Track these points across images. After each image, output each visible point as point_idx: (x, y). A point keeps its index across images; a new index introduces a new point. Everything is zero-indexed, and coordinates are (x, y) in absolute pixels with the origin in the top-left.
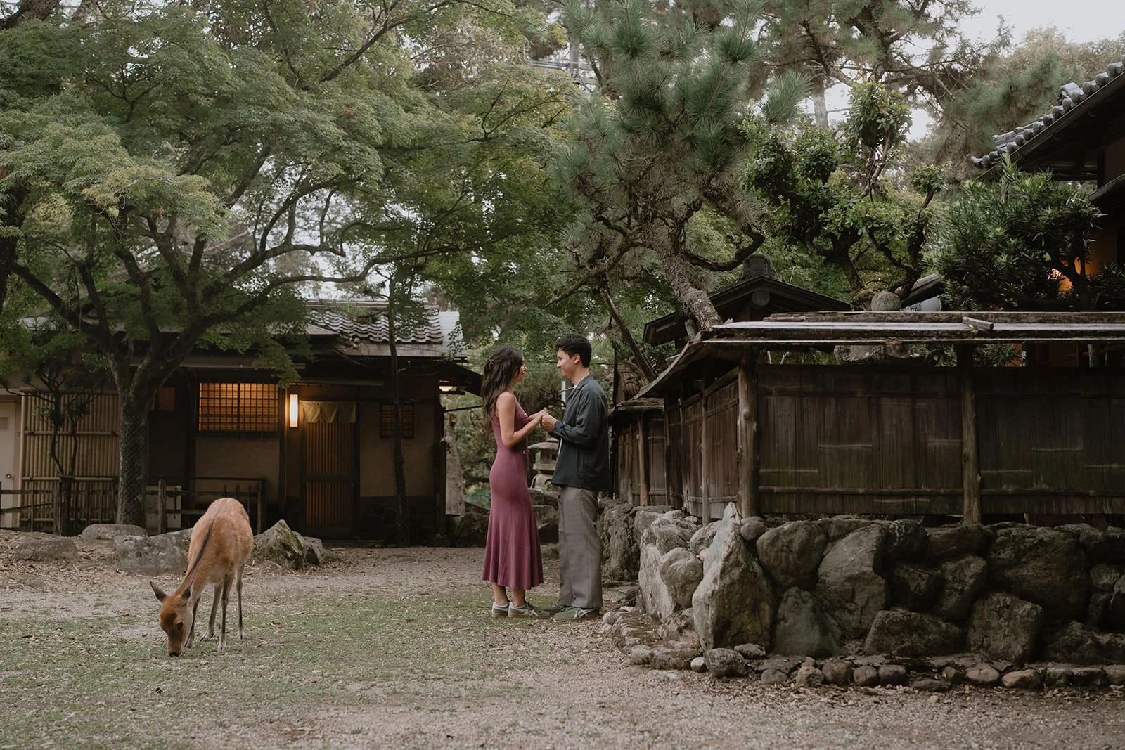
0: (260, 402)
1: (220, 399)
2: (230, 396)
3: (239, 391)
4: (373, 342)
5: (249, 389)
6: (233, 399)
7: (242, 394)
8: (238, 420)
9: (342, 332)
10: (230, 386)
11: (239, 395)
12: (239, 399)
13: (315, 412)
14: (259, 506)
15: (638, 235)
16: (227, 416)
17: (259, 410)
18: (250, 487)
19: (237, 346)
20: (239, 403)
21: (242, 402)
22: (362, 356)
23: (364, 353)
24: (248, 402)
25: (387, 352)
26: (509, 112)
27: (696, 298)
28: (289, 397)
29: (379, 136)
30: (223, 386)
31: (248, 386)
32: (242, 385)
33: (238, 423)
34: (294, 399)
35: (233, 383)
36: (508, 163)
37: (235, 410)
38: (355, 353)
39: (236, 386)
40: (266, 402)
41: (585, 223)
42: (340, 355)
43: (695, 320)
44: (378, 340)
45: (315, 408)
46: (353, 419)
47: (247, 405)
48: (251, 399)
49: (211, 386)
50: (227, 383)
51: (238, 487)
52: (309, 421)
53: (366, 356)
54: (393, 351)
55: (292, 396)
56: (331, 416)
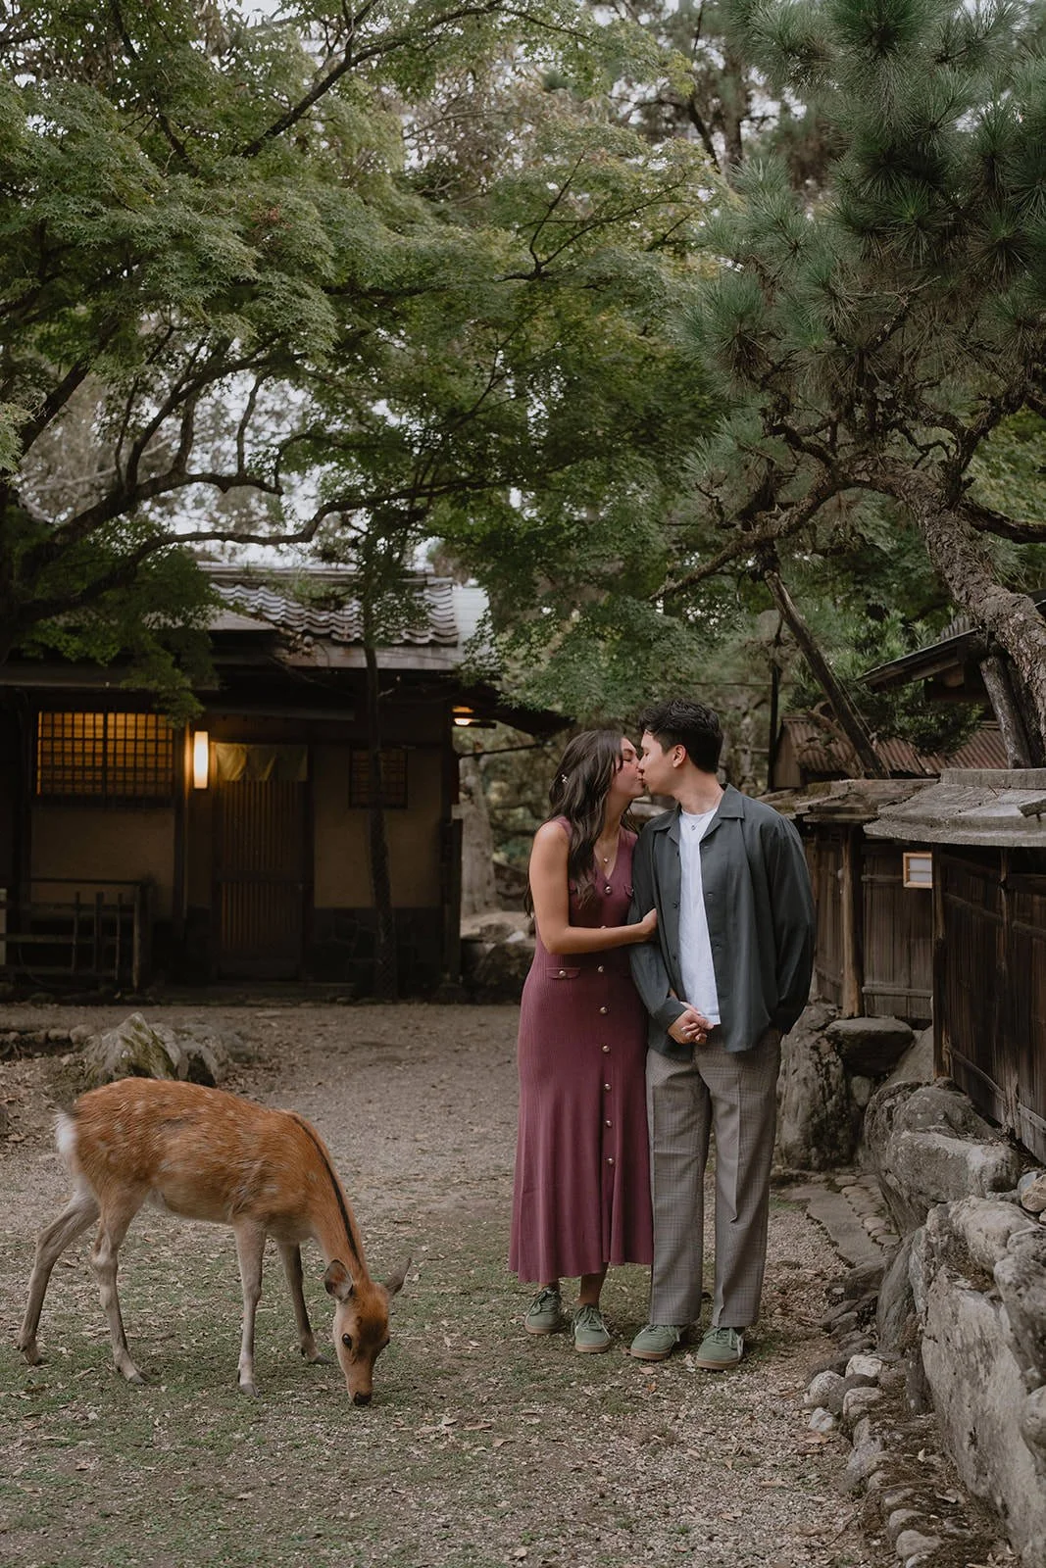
0: (141, 746)
1: (73, 739)
2: (89, 733)
3: (105, 726)
4: (336, 643)
5: (123, 723)
6: (95, 740)
7: (111, 732)
8: (105, 776)
9: (284, 625)
10: (89, 717)
11: (105, 734)
12: (105, 740)
13: (237, 760)
14: (136, 930)
15: (861, 465)
16: (84, 768)
17: (140, 760)
18: (120, 895)
19: (94, 652)
20: (105, 748)
21: (110, 745)
22: (318, 669)
23: (321, 662)
24: (120, 745)
25: (360, 660)
26: (583, 223)
27: (1009, 610)
28: (192, 736)
29: (329, 264)
30: (79, 717)
31: (121, 717)
32: (111, 717)
33: (105, 782)
34: (201, 740)
35: (95, 711)
36: (578, 324)
37: (99, 761)
38: (306, 662)
39: (100, 717)
40: (151, 747)
41: (737, 438)
42: (279, 667)
43: (1003, 655)
44: (345, 639)
45: (237, 755)
46: (303, 775)
47: (120, 750)
48: (125, 740)
49: (58, 717)
50: (84, 711)
51: (100, 896)
52: (227, 778)
53: (324, 668)
54: (371, 659)
55: (198, 735)
56: (264, 770)
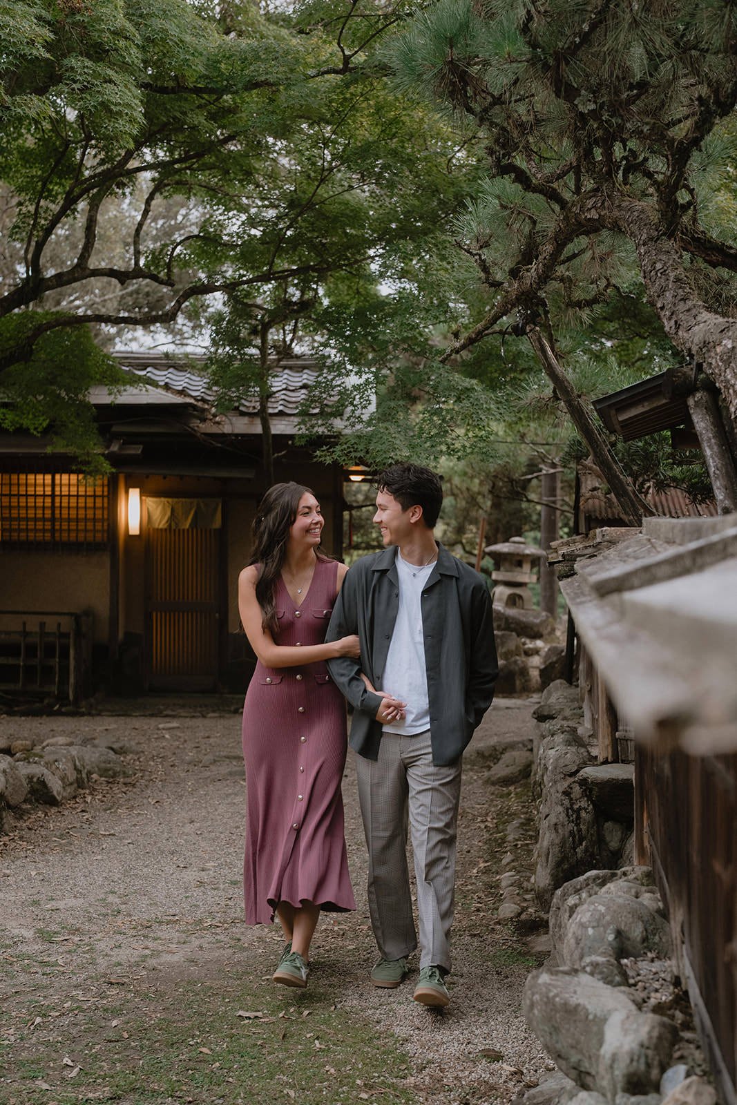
0: (82, 500)
1: (27, 496)
2: (40, 490)
3: (53, 485)
4: (243, 414)
5: (67, 482)
6: (44, 496)
7: (57, 489)
8: (53, 525)
9: (203, 400)
10: (40, 477)
11: (53, 490)
12: (53, 496)
13: (164, 514)
14: (72, 652)
16: (35, 519)
17: (82, 512)
18: (59, 625)
20: (53, 502)
21: (57, 500)
22: (224, 435)
23: (227, 429)
24: (65, 500)
25: (258, 429)
28: (127, 493)
30: (31, 477)
31: (65, 477)
32: (57, 476)
33: (53, 530)
34: (134, 494)
35: (44, 472)
37: (48, 513)
38: (215, 430)
39: (48, 477)
40: (90, 501)
42: (192, 435)
44: (251, 410)
45: (164, 508)
46: (217, 523)
47: (65, 504)
48: (69, 496)
49: (14, 477)
50: (36, 472)
51: (42, 625)
52: (156, 526)
53: (229, 434)
54: (266, 427)
55: (131, 490)
56: (187, 518)
